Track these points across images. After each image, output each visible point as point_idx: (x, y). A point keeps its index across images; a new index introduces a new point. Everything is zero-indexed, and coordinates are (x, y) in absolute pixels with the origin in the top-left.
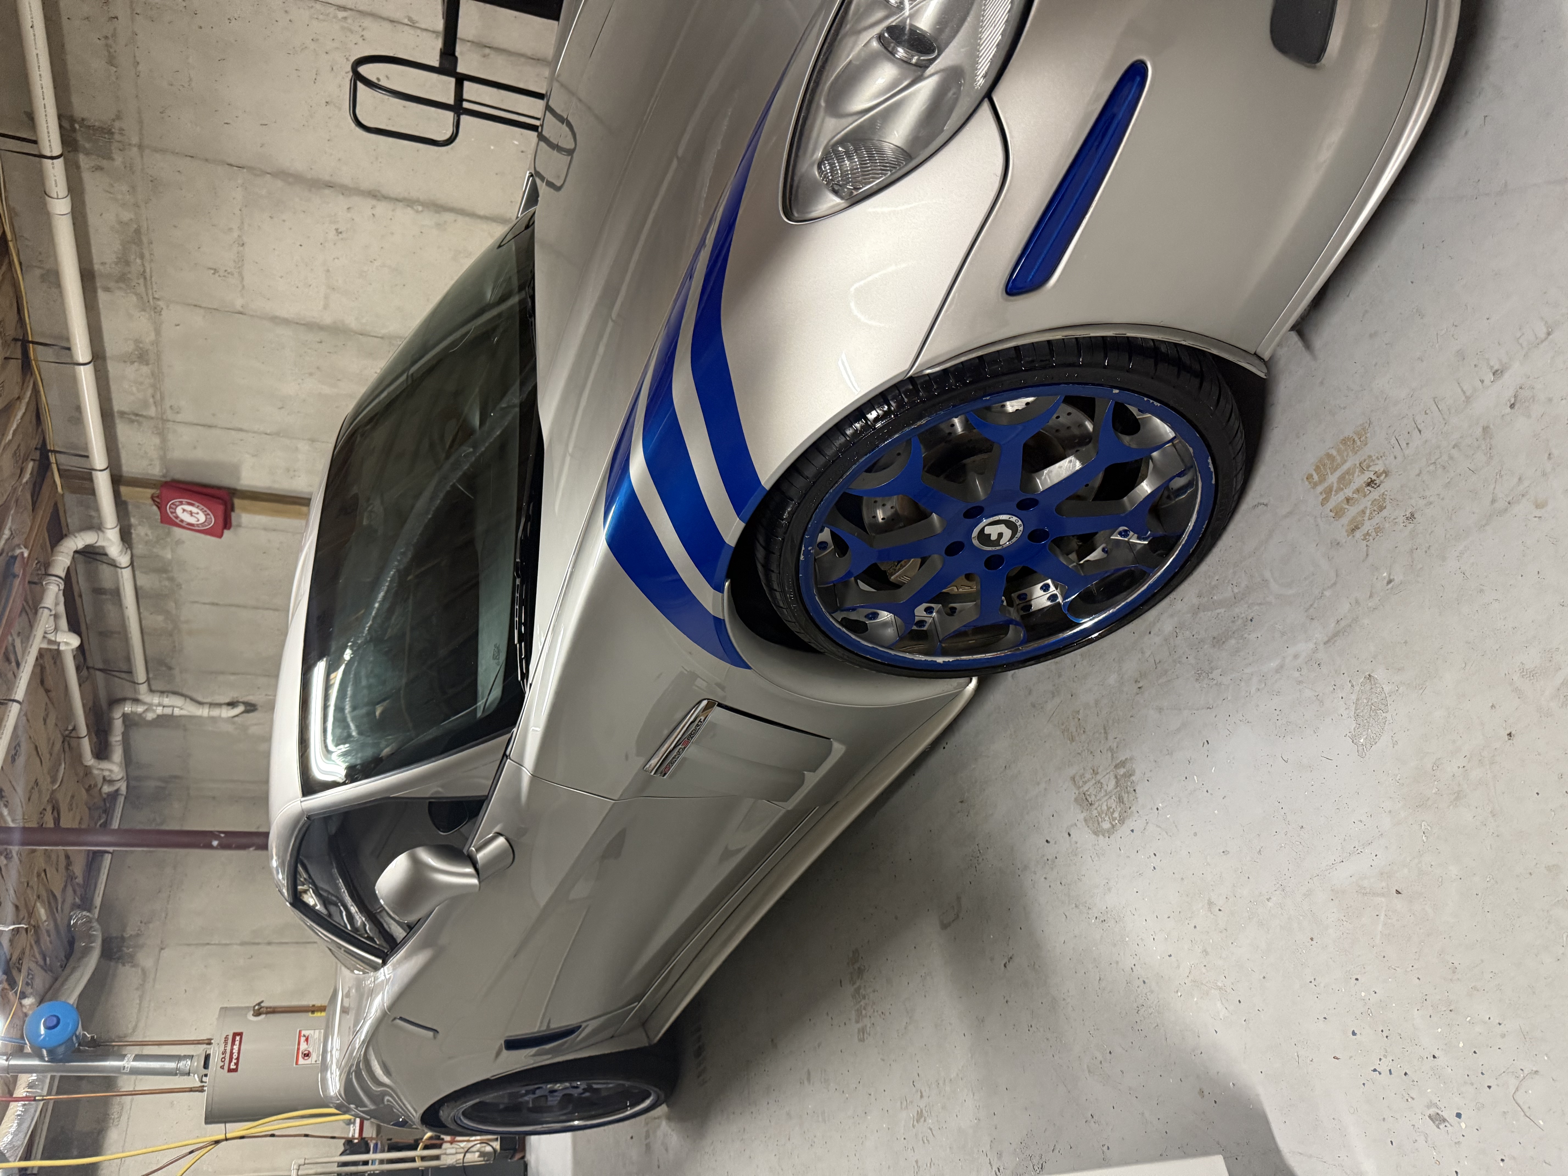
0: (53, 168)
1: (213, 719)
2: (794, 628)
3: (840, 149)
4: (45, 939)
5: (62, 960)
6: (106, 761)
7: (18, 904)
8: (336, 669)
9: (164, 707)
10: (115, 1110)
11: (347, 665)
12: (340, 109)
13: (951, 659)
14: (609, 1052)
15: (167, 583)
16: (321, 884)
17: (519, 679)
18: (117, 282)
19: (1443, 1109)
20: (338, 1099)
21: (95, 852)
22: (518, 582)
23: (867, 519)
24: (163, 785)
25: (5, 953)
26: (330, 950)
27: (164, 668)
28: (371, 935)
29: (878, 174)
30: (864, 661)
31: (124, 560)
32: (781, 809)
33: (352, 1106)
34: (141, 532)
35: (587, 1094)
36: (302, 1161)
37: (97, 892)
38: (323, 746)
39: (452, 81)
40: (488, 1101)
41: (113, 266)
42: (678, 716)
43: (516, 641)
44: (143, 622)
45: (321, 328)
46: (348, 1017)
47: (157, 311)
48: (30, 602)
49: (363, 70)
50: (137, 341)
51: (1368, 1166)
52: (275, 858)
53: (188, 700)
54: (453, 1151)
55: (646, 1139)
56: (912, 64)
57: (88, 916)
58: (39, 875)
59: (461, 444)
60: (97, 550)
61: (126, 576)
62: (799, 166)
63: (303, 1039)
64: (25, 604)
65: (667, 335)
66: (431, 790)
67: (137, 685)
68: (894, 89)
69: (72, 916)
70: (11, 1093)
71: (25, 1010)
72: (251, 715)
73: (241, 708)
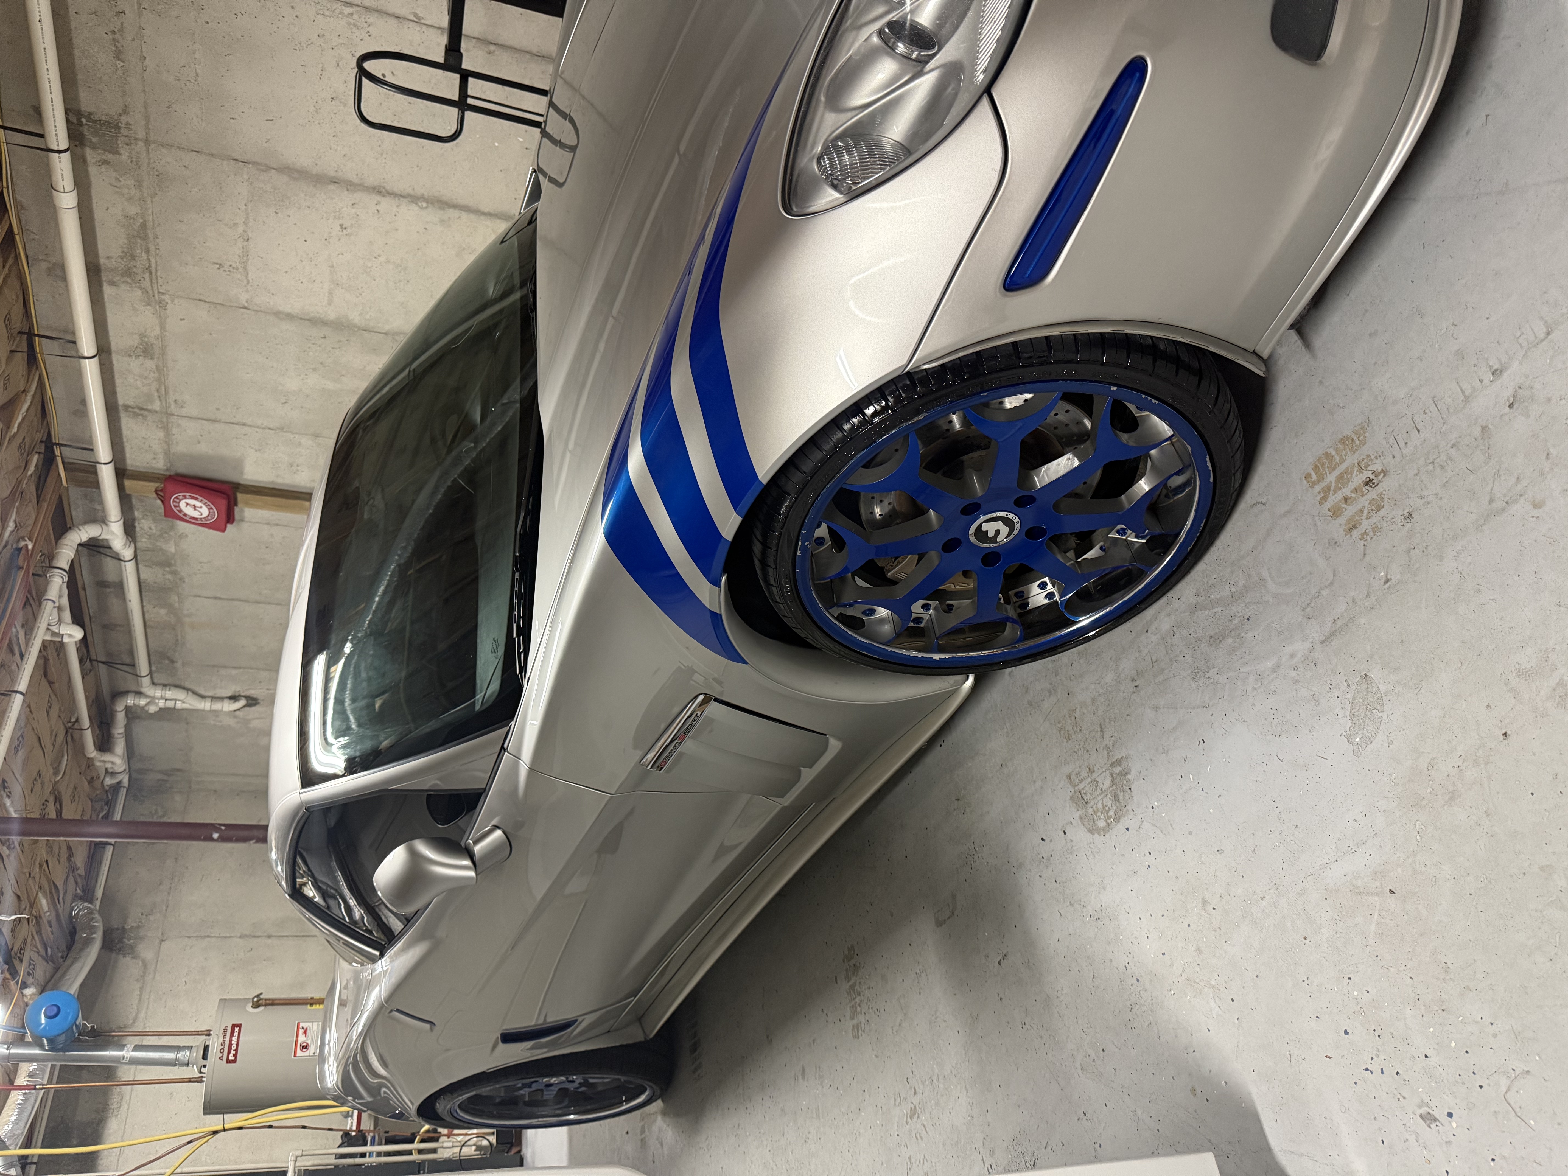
0: (60, 162)
1: (215, 713)
2: (790, 622)
3: (840, 144)
4: (46, 930)
5: (63, 951)
6: (109, 753)
7: (19, 894)
8: (336, 662)
9: (166, 700)
10: (114, 1100)
11: (347, 657)
12: (345, 105)
13: (947, 656)
14: (606, 1046)
15: (169, 576)
16: (320, 877)
17: (518, 672)
18: (122, 276)
19: (1434, 1108)
20: (336, 1091)
21: (97, 844)
22: (517, 575)
23: (864, 514)
24: (165, 778)
25: (6, 943)
26: (328, 942)
27: (167, 662)
28: (369, 927)
29: (878, 169)
30: (861, 657)
31: (127, 553)
32: (777, 805)
33: (350, 1098)
34: (145, 525)
35: (583, 1089)
36: (299, 1153)
37: (98, 885)
38: (323, 738)
39: (458, 76)
40: (484, 1094)
41: (119, 260)
42: (676, 710)
43: (515, 635)
44: (146, 616)
45: (324, 323)
46: (346, 1010)
47: (162, 305)
48: (34, 594)
49: (369, 65)
50: (142, 336)
51: (1359, 1165)
52: (274, 850)
53: (190, 693)
54: (450, 1144)
55: (641, 1134)
56: (911, 59)
57: (89, 907)
58: (41, 866)
59: (463, 439)
60: (101, 543)
61: (129, 569)
62: (798, 161)
63: (301, 1031)
64: (29, 596)
65: (666, 329)
66: (430, 783)
67: (139, 678)
68: (894, 84)
69: (74, 907)
70: (11, 1082)
71: (26, 1000)
72: (253, 708)
73: (242, 702)
